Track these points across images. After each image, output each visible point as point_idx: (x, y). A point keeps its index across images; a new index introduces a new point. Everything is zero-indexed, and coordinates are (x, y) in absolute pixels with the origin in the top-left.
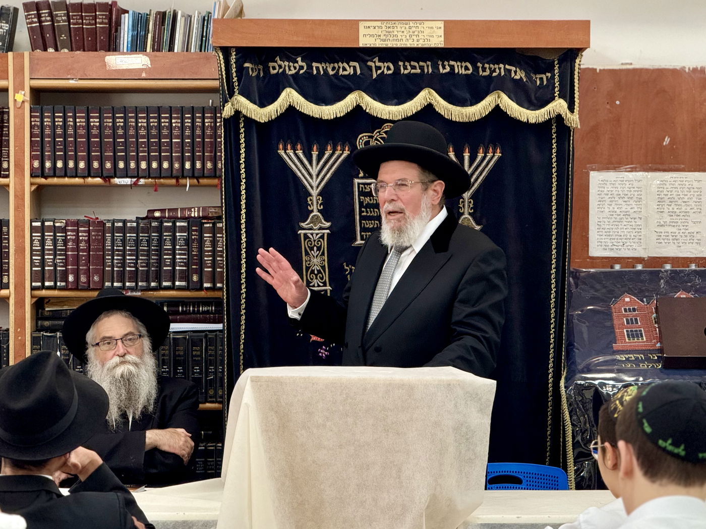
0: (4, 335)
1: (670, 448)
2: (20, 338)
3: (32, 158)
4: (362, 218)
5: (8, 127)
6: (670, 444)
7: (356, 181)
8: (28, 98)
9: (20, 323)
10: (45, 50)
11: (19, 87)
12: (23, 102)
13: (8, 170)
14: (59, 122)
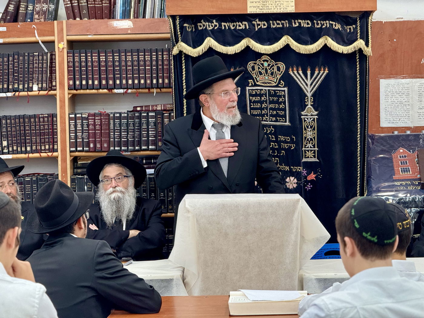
0: (55, 178)
1: (369, 237)
2: (64, 179)
3: (69, 79)
4: (251, 109)
5: (55, 62)
6: (369, 235)
7: (248, 88)
8: (66, 46)
9: (64, 171)
10: (75, 19)
11: (61, 40)
12: (63, 48)
13: (56, 86)
14: (83, 59)
